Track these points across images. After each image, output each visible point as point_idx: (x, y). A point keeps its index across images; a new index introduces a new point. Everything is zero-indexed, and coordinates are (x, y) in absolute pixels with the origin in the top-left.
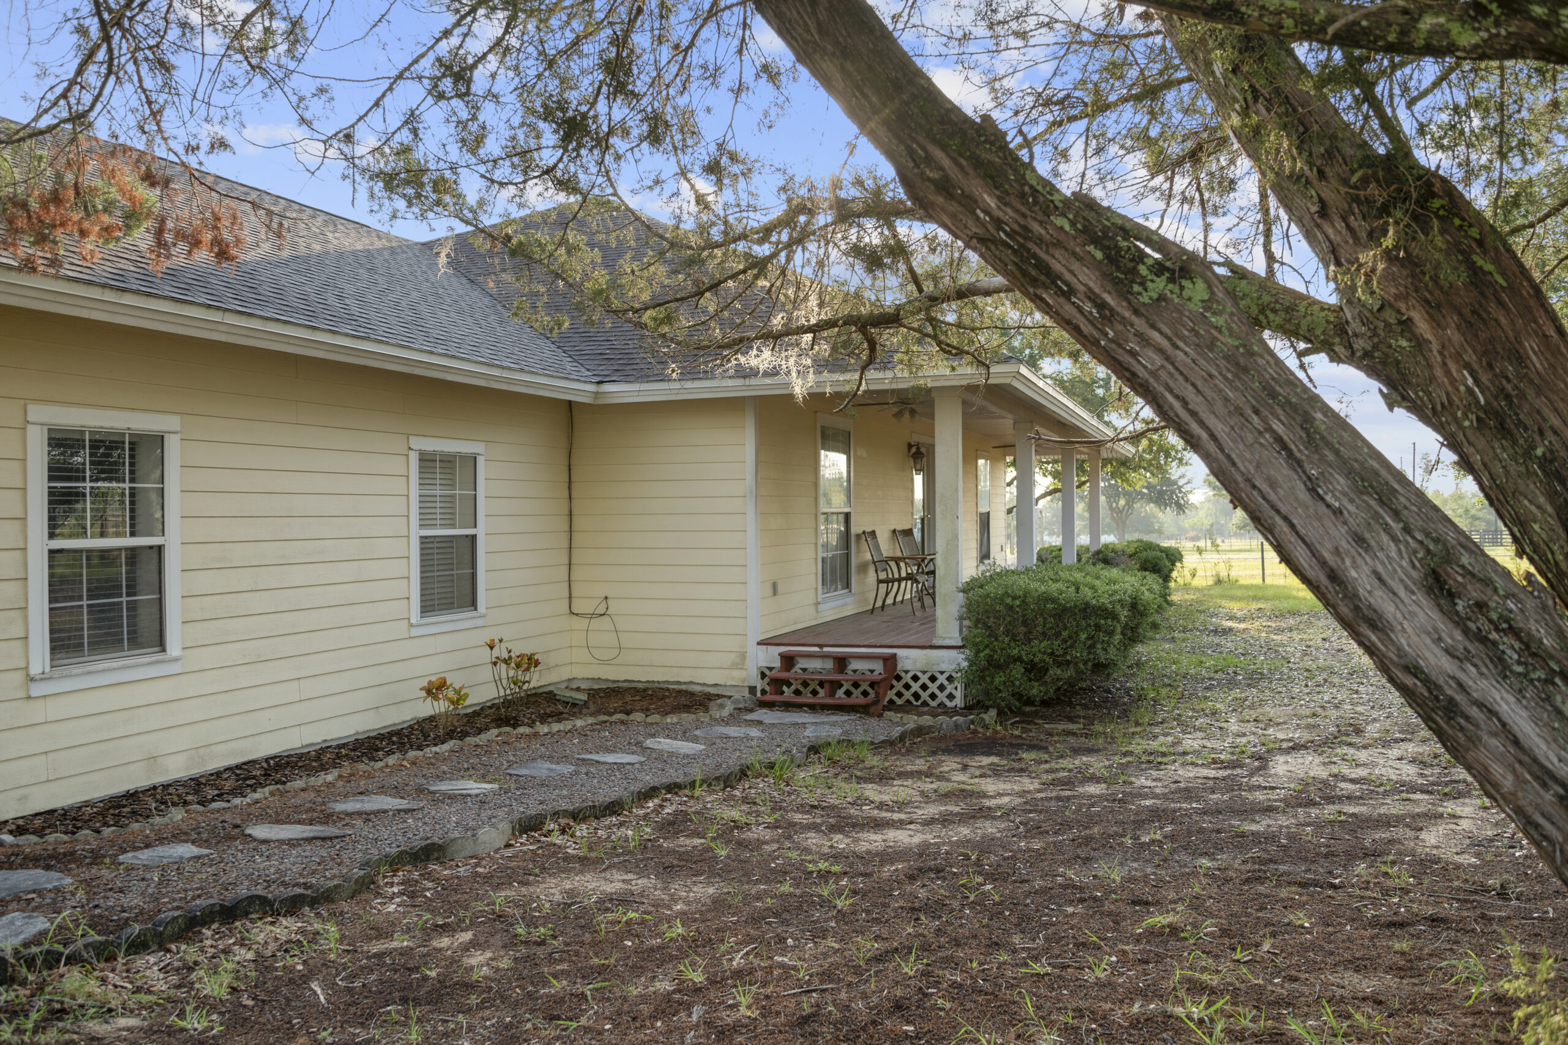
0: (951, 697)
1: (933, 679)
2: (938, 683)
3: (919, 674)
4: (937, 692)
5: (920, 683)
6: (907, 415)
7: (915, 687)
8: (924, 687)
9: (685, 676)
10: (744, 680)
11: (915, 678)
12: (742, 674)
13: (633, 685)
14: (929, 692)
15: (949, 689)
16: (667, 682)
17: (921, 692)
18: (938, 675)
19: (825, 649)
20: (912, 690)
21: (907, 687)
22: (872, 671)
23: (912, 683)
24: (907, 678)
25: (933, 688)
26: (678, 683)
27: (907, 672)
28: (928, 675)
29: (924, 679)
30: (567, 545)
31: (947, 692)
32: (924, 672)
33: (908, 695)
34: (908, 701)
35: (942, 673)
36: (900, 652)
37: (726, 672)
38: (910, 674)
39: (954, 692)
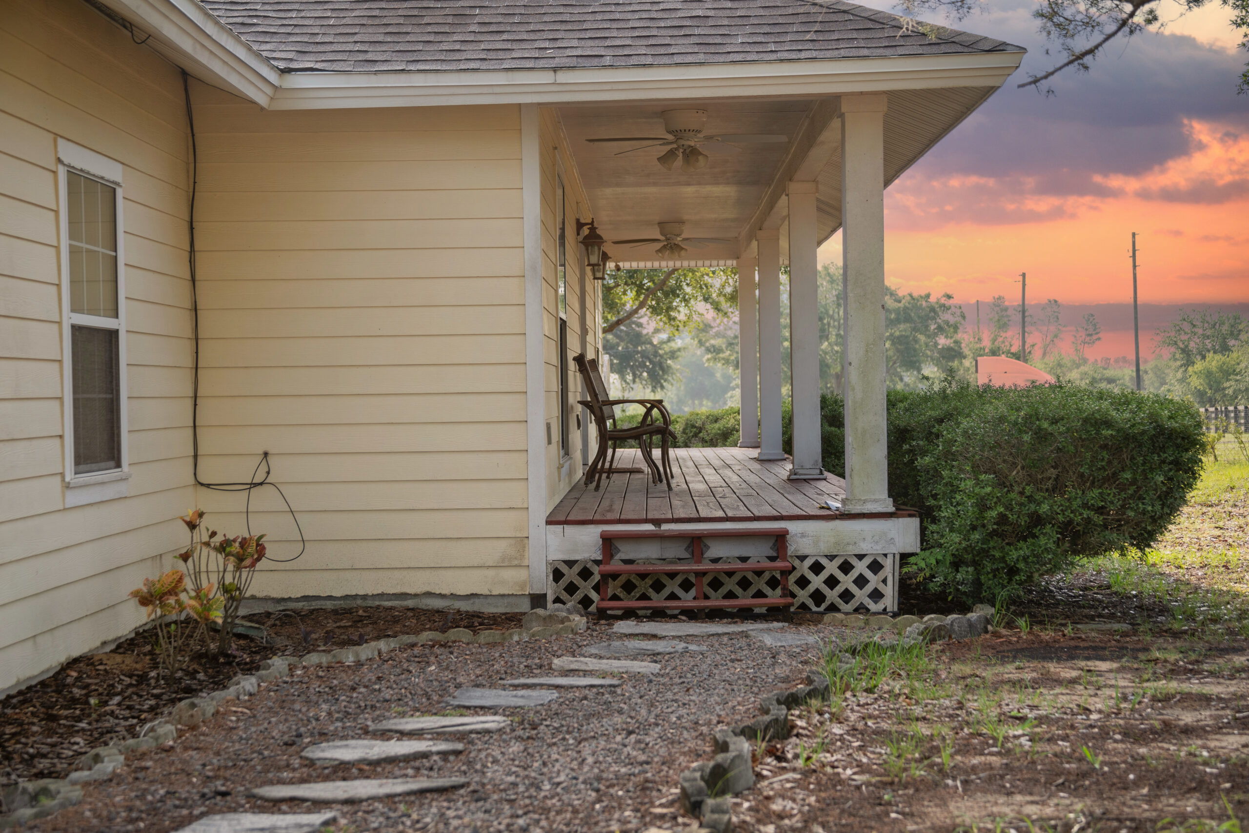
0: (876, 595)
1: (846, 567)
2: (854, 574)
3: (824, 561)
4: (854, 589)
5: (824, 575)
6: (679, 161)
7: (817, 582)
8: (832, 582)
9: (415, 584)
10: (523, 586)
11: (817, 568)
12: (522, 574)
13: (315, 605)
14: (839, 589)
15: (874, 581)
16: (382, 596)
17: (825, 590)
18: (854, 561)
19: (665, 527)
20: (811, 588)
21: (803, 582)
22: (744, 559)
23: (810, 576)
24: (804, 568)
25: (847, 582)
26: (404, 596)
27: (802, 558)
28: (838, 562)
29: (832, 568)
30: (189, 362)
31: (869, 588)
32: (831, 558)
33: (803, 596)
34: (803, 606)
35: (860, 557)
36: (793, 527)
37: (491, 573)
38: (808, 562)
39: (881, 587)
